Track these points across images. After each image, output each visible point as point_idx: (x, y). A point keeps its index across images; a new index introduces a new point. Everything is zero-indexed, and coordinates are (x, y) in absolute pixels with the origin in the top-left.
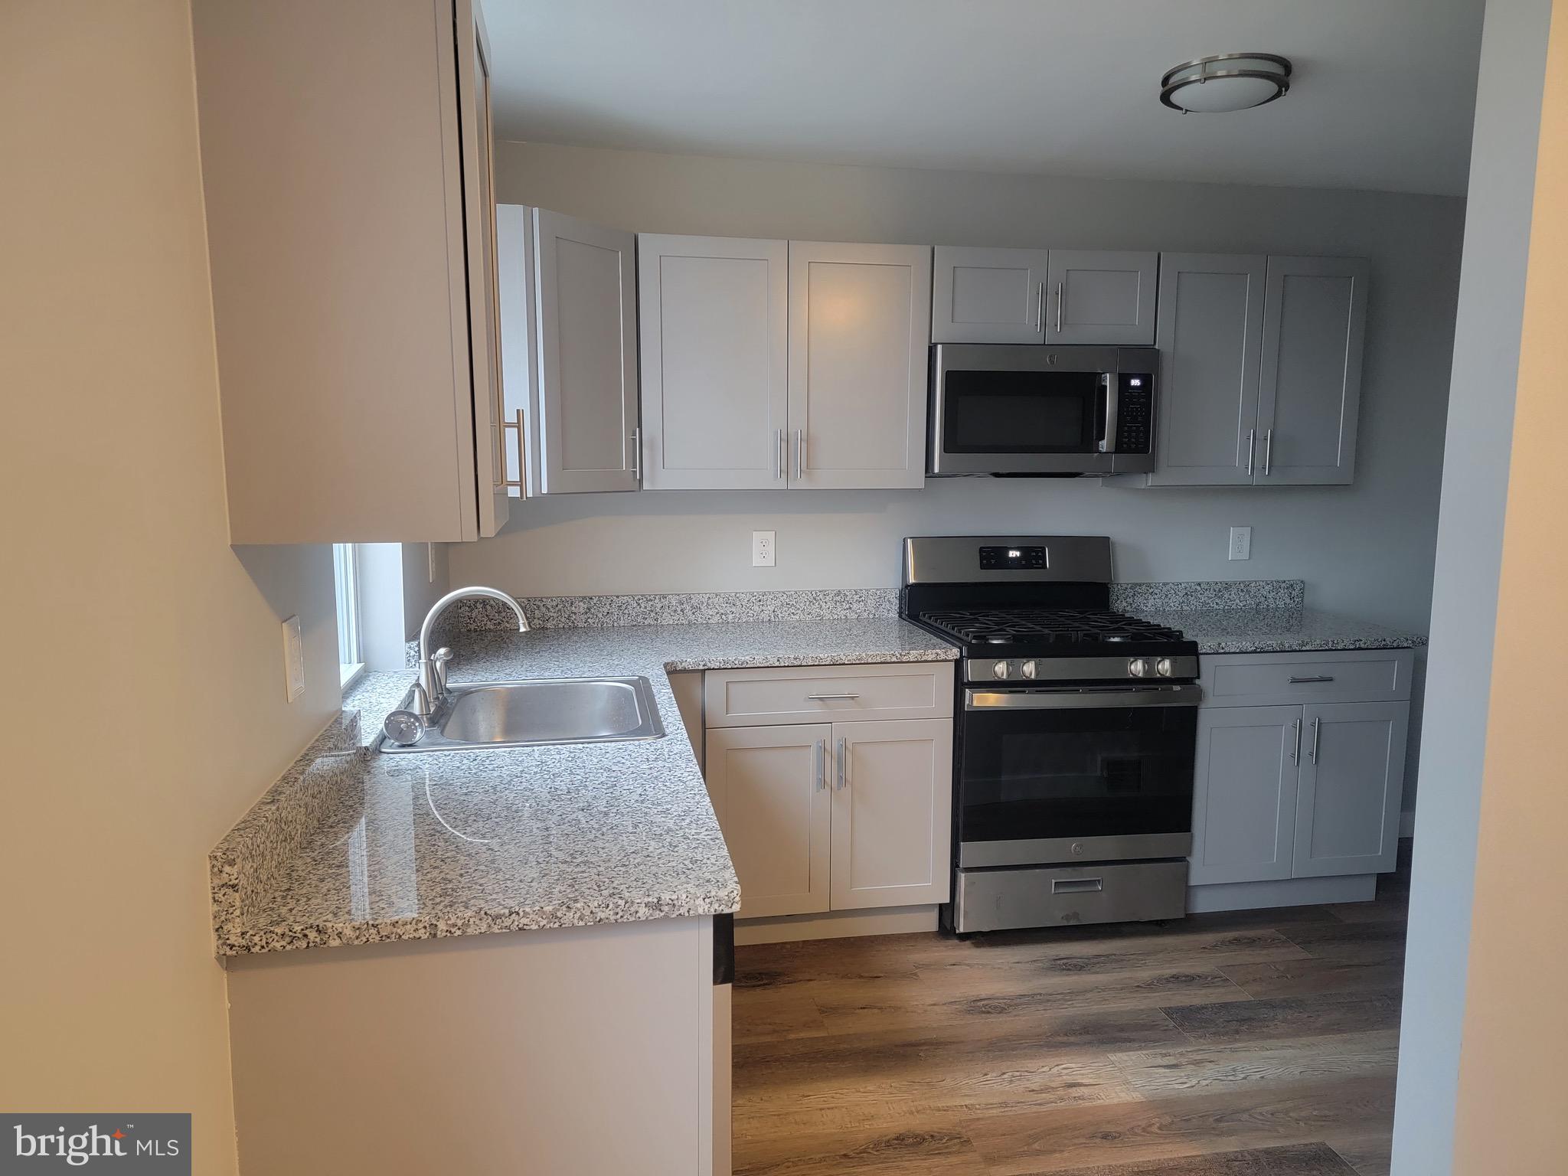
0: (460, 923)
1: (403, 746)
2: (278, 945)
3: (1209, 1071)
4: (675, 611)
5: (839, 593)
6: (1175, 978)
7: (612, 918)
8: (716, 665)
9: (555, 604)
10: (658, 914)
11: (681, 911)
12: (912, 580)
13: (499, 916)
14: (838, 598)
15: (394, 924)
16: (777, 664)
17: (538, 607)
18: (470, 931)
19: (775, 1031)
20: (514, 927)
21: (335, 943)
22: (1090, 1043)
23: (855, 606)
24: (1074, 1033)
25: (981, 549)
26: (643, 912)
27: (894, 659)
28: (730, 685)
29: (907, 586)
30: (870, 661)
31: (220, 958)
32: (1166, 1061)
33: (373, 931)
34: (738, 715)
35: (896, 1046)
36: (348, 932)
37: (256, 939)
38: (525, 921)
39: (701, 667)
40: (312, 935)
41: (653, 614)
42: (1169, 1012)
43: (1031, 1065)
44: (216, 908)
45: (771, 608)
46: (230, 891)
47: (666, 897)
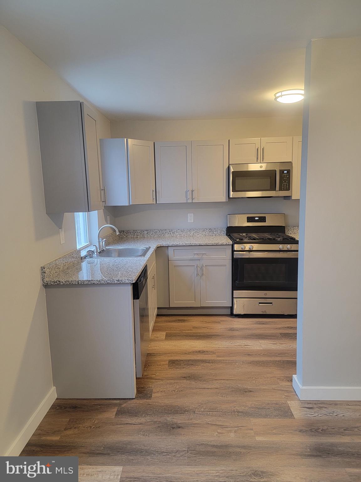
0: (83, 281)
1: (90, 257)
2: (52, 283)
3: (284, 345)
4: (168, 233)
5: (210, 229)
6: (288, 327)
7: (110, 282)
8: (171, 245)
9: (139, 231)
10: (119, 282)
11: (123, 282)
12: (228, 226)
13: (90, 281)
14: (210, 230)
15: (72, 281)
16: (185, 245)
17: (136, 232)
18: (85, 283)
19: (180, 331)
20: (92, 283)
21: (62, 284)
22: (256, 338)
23: (214, 233)
24: (253, 336)
25: (248, 217)
26: (116, 282)
27: (215, 244)
28: (174, 250)
29: (228, 227)
30: (209, 245)
31: (43, 285)
32: (274, 343)
33: (68, 282)
34: (177, 257)
35: (208, 335)
36: (64, 282)
37: (49, 282)
38: (95, 282)
39: (167, 246)
40: (58, 282)
41: (163, 234)
42: (281, 334)
43: (238, 341)
44: (42, 276)
45: (193, 233)
46: (44, 273)
47: (120, 279)
